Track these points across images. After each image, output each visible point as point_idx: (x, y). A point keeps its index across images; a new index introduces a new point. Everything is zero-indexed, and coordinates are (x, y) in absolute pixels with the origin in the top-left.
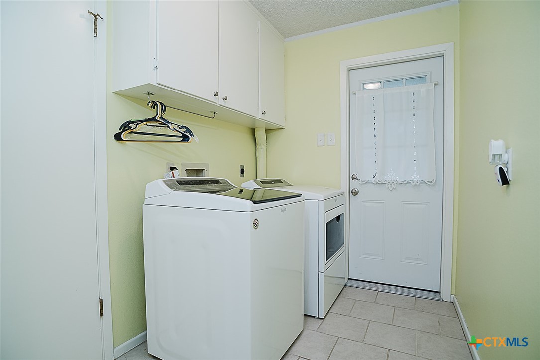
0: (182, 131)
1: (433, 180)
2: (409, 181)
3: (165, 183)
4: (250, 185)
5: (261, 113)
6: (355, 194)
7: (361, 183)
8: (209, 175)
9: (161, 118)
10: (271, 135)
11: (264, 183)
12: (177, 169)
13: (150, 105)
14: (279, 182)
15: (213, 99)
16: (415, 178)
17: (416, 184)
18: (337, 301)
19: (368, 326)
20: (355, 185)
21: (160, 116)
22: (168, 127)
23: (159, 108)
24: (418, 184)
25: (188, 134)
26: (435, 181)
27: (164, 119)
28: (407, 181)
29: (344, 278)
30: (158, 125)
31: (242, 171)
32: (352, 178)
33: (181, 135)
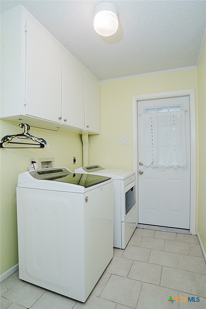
0: (40, 141)
1: (185, 166)
2: (172, 166)
3: (31, 174)
4: (80, 171)
5: (86, 127)
6: (141, 173)
7: (144, 167)
8: (55, 166)
9: (27, 134)
10: (91, 138)
11: (88, 168)
12: (36, 163)
13: (21, 126)
14: (97, 167)
15: (58, 121)
16: (175, 164)
17: (176, 168)
18: (132, 237)
19: (150, 252)
20: (141, 168)
21: (27, 132)
22: (32, 139)
23: (26, 127)
24: (177, 168)
25: (43, 143)
26: (186, 166)
27: (29, 134)
28: (170, 166)
29: (136, 223)
30: (25, 138)
31: (75, 161)
32: (140, 164)
33: (40, 144)
